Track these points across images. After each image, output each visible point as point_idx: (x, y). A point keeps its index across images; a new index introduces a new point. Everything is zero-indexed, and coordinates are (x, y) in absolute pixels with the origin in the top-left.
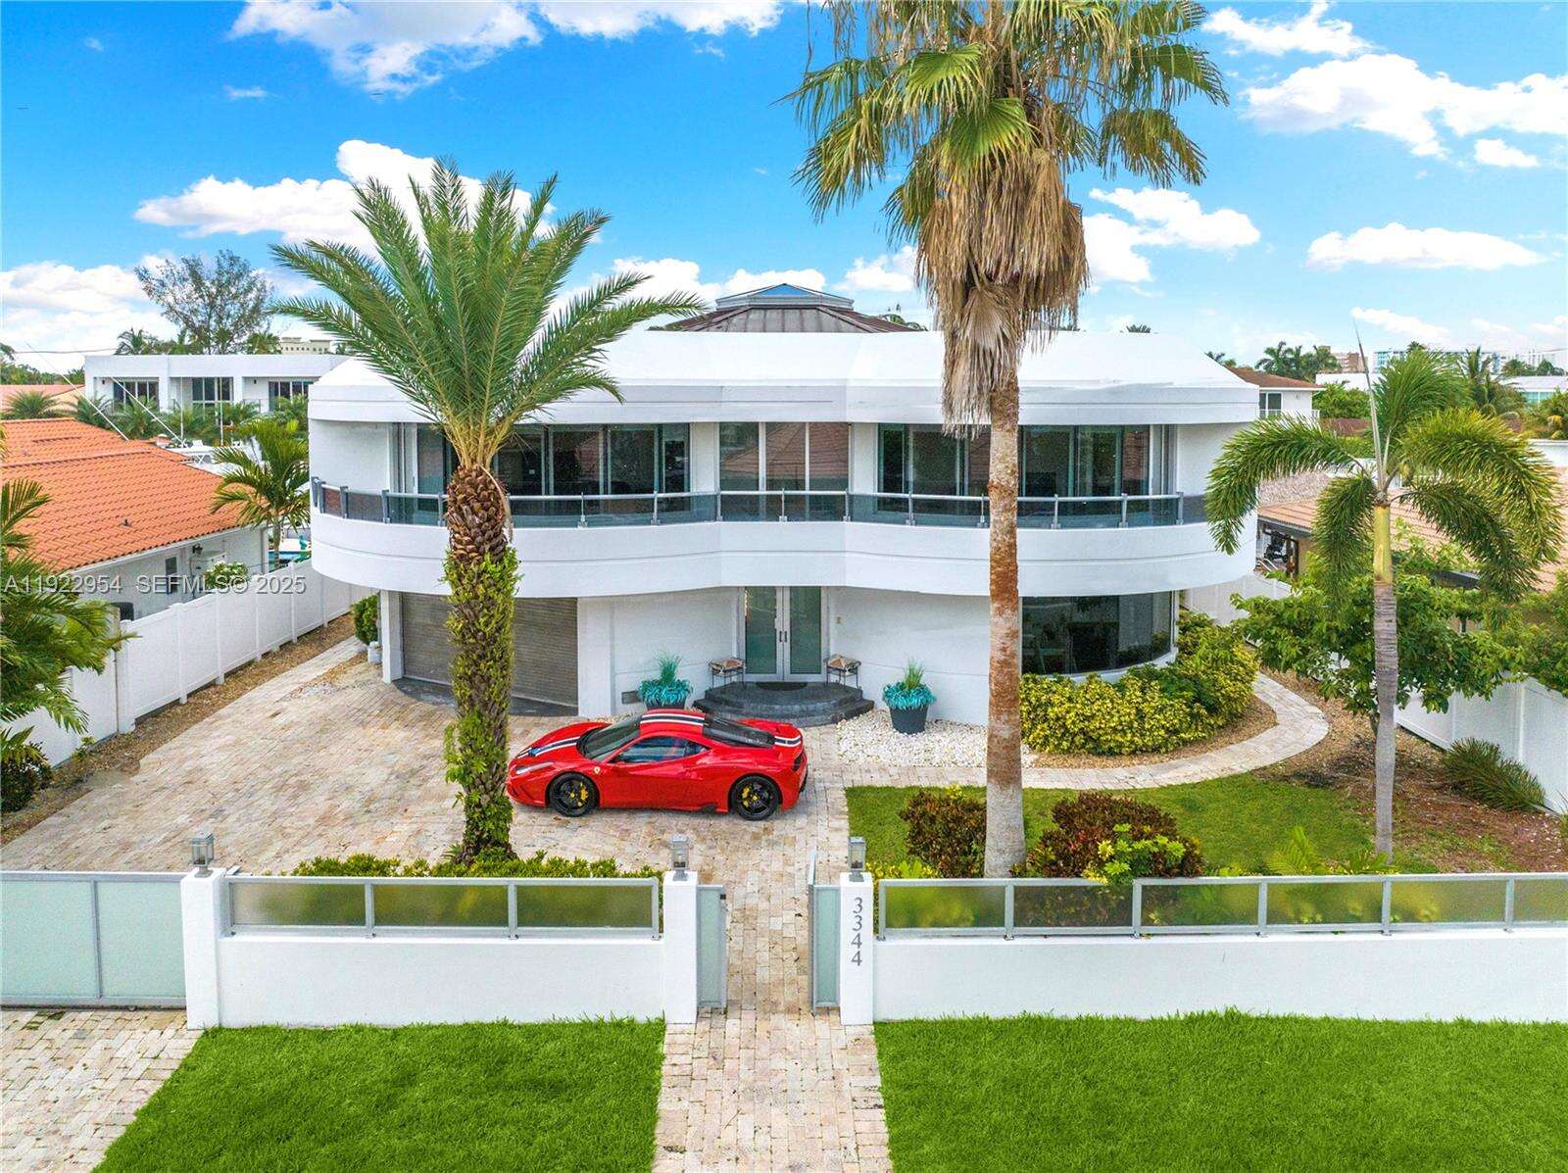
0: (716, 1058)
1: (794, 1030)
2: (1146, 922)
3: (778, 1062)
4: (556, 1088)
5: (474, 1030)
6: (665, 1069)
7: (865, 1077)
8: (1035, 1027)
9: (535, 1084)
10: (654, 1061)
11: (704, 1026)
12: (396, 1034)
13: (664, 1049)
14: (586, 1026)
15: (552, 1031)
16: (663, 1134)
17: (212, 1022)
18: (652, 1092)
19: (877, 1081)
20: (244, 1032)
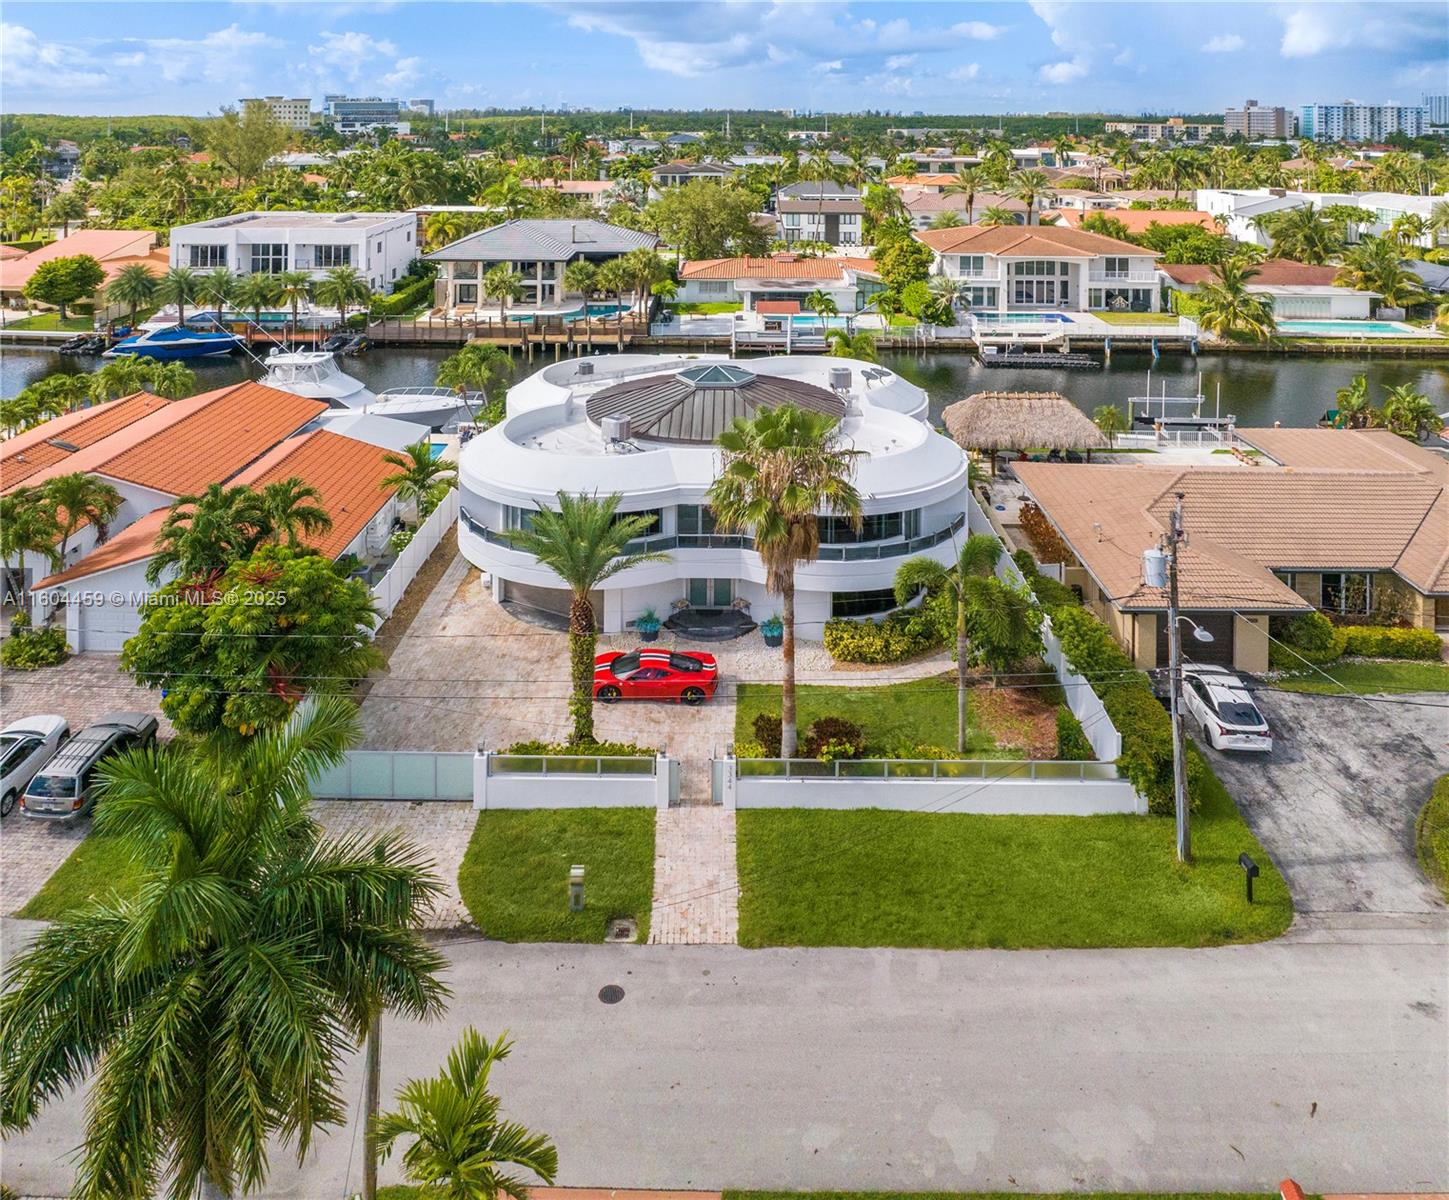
0: (676, 823)
1: (705, 811)
2: (841, 775)
3: (699, 825)
4: (619, 834)
5: (584, 810)
6: (657, 827)
7: (730, 830)
8: (798, 812)
9: (611, 833)
10: (654, 823)
11: (671, 810)
12: (555, 812)
13: (656, 819)
14: (627, 809)
15: (615, 811)
16: (658, 851)
17: (484, 807)
18: (653, 835)
19: (735, 832)
20: (496, 811)
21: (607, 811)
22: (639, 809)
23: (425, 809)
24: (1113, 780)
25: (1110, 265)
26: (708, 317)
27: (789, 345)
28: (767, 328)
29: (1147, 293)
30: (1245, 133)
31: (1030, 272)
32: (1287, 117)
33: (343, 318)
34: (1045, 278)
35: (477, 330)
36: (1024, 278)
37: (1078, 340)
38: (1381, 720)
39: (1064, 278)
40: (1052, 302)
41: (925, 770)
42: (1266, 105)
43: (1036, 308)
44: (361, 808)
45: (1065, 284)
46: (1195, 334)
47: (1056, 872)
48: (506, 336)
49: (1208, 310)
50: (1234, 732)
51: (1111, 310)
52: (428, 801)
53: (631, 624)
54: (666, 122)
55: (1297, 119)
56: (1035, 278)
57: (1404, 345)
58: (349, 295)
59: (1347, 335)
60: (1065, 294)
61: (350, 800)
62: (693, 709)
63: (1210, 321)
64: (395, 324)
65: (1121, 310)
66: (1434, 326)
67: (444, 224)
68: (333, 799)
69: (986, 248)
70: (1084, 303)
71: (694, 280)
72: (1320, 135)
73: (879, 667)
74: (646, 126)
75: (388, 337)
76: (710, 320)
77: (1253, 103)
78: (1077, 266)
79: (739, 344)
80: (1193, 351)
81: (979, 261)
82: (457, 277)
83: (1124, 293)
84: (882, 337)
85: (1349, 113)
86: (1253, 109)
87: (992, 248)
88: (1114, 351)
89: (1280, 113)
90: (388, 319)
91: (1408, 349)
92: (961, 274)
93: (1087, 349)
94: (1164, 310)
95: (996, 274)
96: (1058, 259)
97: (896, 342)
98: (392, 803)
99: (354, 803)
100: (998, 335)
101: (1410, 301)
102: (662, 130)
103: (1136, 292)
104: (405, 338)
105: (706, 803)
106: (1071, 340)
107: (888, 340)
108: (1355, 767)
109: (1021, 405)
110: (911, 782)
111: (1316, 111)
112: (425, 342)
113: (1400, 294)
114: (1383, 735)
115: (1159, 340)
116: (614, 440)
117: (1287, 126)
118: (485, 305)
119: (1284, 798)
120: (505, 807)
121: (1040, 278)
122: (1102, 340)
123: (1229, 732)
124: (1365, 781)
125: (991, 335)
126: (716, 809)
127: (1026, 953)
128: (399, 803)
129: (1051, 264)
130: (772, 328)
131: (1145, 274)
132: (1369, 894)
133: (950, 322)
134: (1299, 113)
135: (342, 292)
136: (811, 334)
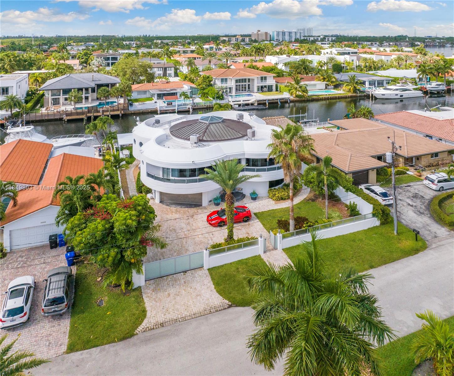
7: (285, 256)
10: (263, 260)
11: (265, 254)
13: (262, 258)
15: (248, 259)
17: (208, 268)
18: (265, 263)
20: (212, 268)
21: (246, 259)
22: (255, 256)
23: (189, 273)
24: (371, 218)
25: (262, 78)
26: (145, 103)
27: (176, 110)
28: (167, 105)
29: (271, 86)
30: (257, 39)
31: (240, 82)
32: (268, 34)
33: (11, 113)
34: (244, 84)
35: (66, 114)
36: (238, 84)
37: (259, 101)
38: (408, 191)
39: (249, 83)
40: (246, 90)
41: (328, 226)
42: (262, 31)
43: (242, 93)
44: (167, 279)
45: (249, 85)
46: (289, 97)
47: (371, 245)
48: (77, 115)
49: (291, 90)
50: (386, 200)
51: (263, 92)
52: (187, 271)
53: (211, 201)
54: (78, 40)
55: (270, 35)
56: (241, 84)
57: (337, 96)
58: (15, 105)
59: (324, 94)
60: (249, 88)
61: (161, 277)
62: (247, 223)
63: (292, 93)
64: (34, 114)
65: (265, 92)
66: (342, 90)
67: (37, 77)
68: (155, 279)
69: (227, 76)
70: (256, 90)
71: (135, 91)
72: (277, 40)
73: (287, 200)
74: (72, 41)
75: (31, 119)
76: (146, 104)
77: (259, 31)
78: (253, 80)
79: (161, 111)
80: (289, 102)
81: (226, 80)
82: (52, 96)
83: (265, 86)
84: (203, 105)
85: (284, 33)
86: (259, 33)
87: (230, 76)
88: (269, 103)
89: (266, 33)
90: (31, 113)
91: (338, 97)
92: (222, 84)
93: (261, 103)
94: (277, 90)
95: (232, 84)
96: (247, 78)
97: (207, 106)
98: (176, 275)
99: (163, 278)
100: (237, 101)
101: (335, 84)
102: (78, 42)
103: (269, 86)
104: (38, 119)
105: (272, 250)
106: (258, 101)
107: (205, 106)
108: (411, 203)
109: (275, 120)
110: (326, 230)
111: (275, 33)
112: (46, 120)
113: (332, 82)
114: (411, 194)
115: (280, 99)
116: (195, 143)
117: (268, 37)
118: (63, 104)
119: (403, 214)
120: (215, 266)
121: (242, 84)
122: (266, 100)
123: (385, 200)
124: (415, 206)
125: (235, 101)
126: (276, 251)
127: (379, 268)
128: (179, 274)
129: (245, 79)
130: (169, 105)
131: (271, 81)
132: (436, 233)
133: (223, 99)
134: (271, 34)
135: (12, 104)
136: (182, 106)
